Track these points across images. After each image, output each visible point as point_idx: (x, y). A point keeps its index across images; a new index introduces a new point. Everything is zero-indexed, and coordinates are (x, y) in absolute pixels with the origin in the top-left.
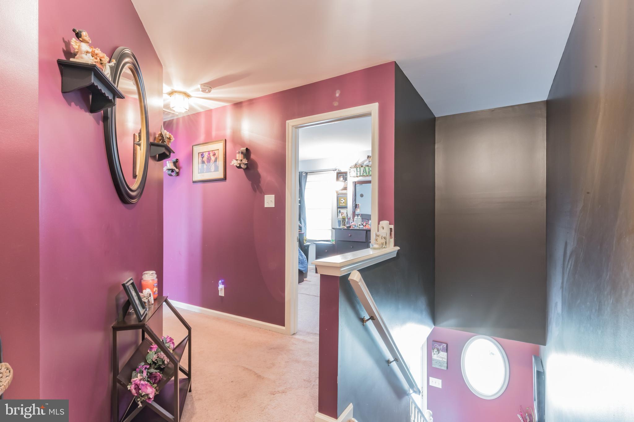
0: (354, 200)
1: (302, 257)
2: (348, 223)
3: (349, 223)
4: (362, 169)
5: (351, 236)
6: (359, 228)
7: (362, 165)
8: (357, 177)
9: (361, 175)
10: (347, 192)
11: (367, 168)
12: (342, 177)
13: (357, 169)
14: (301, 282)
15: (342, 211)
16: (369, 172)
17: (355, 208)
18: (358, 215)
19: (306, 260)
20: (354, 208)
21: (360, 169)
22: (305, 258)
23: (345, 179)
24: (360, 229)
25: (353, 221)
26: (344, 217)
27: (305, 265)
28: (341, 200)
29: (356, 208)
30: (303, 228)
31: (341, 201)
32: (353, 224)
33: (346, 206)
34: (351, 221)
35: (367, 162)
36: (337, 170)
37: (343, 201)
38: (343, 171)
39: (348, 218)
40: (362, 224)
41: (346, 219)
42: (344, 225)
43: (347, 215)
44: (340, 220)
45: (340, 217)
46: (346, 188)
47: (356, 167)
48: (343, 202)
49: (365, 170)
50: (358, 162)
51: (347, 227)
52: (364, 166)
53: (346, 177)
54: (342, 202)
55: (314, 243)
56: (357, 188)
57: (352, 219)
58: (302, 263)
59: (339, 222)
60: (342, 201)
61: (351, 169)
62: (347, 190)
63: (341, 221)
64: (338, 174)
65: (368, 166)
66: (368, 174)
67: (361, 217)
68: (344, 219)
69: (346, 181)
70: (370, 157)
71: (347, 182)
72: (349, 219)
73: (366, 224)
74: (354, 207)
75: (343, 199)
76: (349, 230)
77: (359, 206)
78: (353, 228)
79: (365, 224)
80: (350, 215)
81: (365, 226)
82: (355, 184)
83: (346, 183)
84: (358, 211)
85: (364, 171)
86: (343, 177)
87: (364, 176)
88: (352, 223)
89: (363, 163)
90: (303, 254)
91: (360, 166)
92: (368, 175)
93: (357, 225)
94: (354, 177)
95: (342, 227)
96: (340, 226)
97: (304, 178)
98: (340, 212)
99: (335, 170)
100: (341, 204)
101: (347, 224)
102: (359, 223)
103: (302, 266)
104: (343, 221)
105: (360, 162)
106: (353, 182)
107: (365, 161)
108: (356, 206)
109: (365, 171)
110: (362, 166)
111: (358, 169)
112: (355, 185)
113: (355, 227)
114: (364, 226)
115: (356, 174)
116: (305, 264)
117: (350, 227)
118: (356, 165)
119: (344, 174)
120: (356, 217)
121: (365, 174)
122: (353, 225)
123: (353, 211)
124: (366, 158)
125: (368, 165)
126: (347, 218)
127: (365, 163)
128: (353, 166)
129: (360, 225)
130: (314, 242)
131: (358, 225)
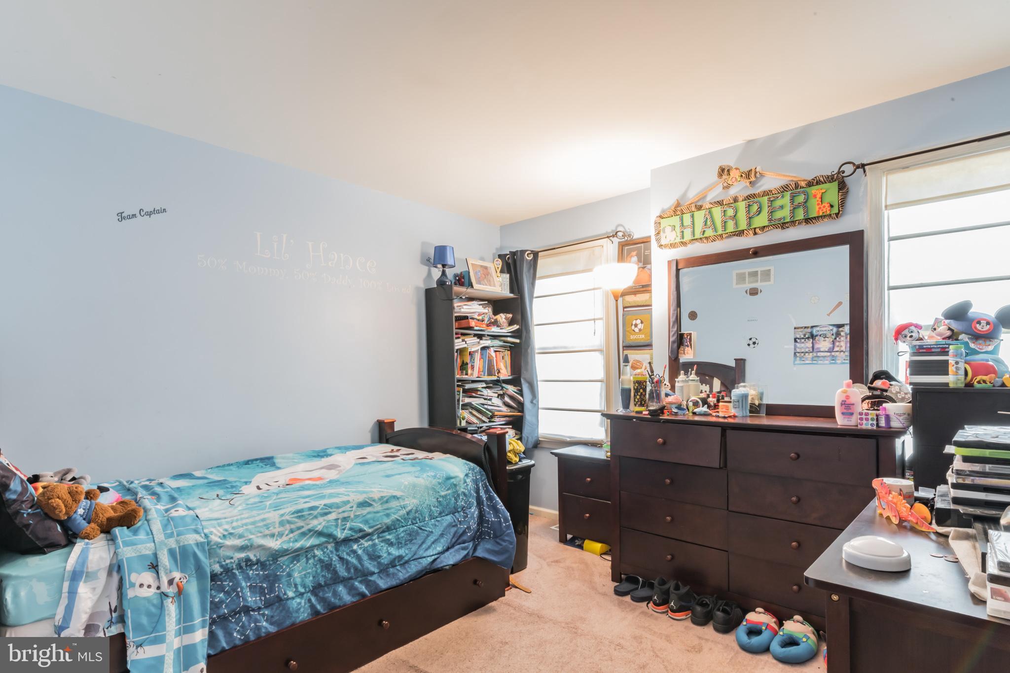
0: (673, 319)
1: (497, 516)
2: (655, 395)
3: (658, 396)
4: (700, 216)
5: (664, 443)
6: (694, 413)
7: (699, 204)
8: (684, 244)
9: (698, 235)
10: (651, 297)
11: (717, 212)
12: (634, 253)
13: (682, 220)
14: (496, 599)
15: (633, 355)
16: (725, 224)
17: (679, 348)
18: (688, 367)
19: (508, 527)
20: (676, 345)
21: (692, 216)
22: (506, 520)
23: (645, 261)
24: (697, 418)
25: (673, 388)
26: (640, 378)
27: (504, 544)
28: (634, 322)
29: (682, 348)
30: (528, 405)
31: (633, 327)
32: (670, 399)
33: (647, 342)
34: (665, 389)
35: (719, 189)
36: (620, 234)
37: (640, 326)
38: (637, 235)
39: (656, 379)
40: (705, 402)
41: (648, 383)
42: (641, 405)
43: (652, 371)
44: (626, 386)
45: (629, 377)
46: (649, 285)
47: (679, 213)
48: (640, 330)
49: (712, 217)
50: (685, 194)
51: (652, 413)
52: (708, 206)
53: (647, 253)
54: (637, 330)
55: (551, 453)
56: (684, 280)
57: (667, 382)
58: (496, 537)
59: (626, 393)
60: (636, 325)
61: (662, 221)
62: (650, 291)
63: (630, 390)
64: (622, 246)
65: (720, 203)
66: (720, 232)
67: (697, 374)
68: (640, 385)
69: (649, 266)
70: (728, 171)
71: (650, 270)
72: (659, 383)
73: (718, 401)
74: (674, 342)
75: (638, 322)
76: (659, 421)
77: (690, 339)
78: (671, 413)
79: (715, 400)
80: (661, 369)
81: (716, 406)
82: (677, 268)
83: (648, 272)
84: (687, 356)
85: (706, 222)
86: (639, 256)
87: (707, 238)
88: (667, 395)
89: (704, 197)
90: (501, 506)
91: (693, 209)
92: (721, 236)
93: (684, 403)
94: (673, 246)
95: (634, 409)
96: (626, 406)
97: (529, 269)
98: (626, 360)
99: (613, 236)
100: (632, 337)
101: (649, 399)
102: (693, 398)
103: (496, 548)
104: (637, 391)
105: (692, 195)
106: (669, 262)
107: (710, 190)
108: (680, 341)
109: (709, 221)
110: (699, 208)
111: (687, 218)
112: (678, 270)
113: (680, 412)
114: (709, 407)
115: (679, 234)
116: (504, 541)
117: (662, 410)
118: (678, 205)
119: (642, 245)
120: (682, 377)
121: (709, 233)
122: (671, 403)
123: (669, 357)
124: (714, 177)
125: (718, 200)
126: (652, 379)
127: (711, 196)
128: (670, 208)
129: (696, 404)
130: (552, 451)
131: (691, 404)
